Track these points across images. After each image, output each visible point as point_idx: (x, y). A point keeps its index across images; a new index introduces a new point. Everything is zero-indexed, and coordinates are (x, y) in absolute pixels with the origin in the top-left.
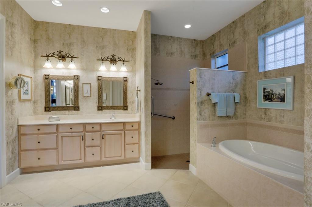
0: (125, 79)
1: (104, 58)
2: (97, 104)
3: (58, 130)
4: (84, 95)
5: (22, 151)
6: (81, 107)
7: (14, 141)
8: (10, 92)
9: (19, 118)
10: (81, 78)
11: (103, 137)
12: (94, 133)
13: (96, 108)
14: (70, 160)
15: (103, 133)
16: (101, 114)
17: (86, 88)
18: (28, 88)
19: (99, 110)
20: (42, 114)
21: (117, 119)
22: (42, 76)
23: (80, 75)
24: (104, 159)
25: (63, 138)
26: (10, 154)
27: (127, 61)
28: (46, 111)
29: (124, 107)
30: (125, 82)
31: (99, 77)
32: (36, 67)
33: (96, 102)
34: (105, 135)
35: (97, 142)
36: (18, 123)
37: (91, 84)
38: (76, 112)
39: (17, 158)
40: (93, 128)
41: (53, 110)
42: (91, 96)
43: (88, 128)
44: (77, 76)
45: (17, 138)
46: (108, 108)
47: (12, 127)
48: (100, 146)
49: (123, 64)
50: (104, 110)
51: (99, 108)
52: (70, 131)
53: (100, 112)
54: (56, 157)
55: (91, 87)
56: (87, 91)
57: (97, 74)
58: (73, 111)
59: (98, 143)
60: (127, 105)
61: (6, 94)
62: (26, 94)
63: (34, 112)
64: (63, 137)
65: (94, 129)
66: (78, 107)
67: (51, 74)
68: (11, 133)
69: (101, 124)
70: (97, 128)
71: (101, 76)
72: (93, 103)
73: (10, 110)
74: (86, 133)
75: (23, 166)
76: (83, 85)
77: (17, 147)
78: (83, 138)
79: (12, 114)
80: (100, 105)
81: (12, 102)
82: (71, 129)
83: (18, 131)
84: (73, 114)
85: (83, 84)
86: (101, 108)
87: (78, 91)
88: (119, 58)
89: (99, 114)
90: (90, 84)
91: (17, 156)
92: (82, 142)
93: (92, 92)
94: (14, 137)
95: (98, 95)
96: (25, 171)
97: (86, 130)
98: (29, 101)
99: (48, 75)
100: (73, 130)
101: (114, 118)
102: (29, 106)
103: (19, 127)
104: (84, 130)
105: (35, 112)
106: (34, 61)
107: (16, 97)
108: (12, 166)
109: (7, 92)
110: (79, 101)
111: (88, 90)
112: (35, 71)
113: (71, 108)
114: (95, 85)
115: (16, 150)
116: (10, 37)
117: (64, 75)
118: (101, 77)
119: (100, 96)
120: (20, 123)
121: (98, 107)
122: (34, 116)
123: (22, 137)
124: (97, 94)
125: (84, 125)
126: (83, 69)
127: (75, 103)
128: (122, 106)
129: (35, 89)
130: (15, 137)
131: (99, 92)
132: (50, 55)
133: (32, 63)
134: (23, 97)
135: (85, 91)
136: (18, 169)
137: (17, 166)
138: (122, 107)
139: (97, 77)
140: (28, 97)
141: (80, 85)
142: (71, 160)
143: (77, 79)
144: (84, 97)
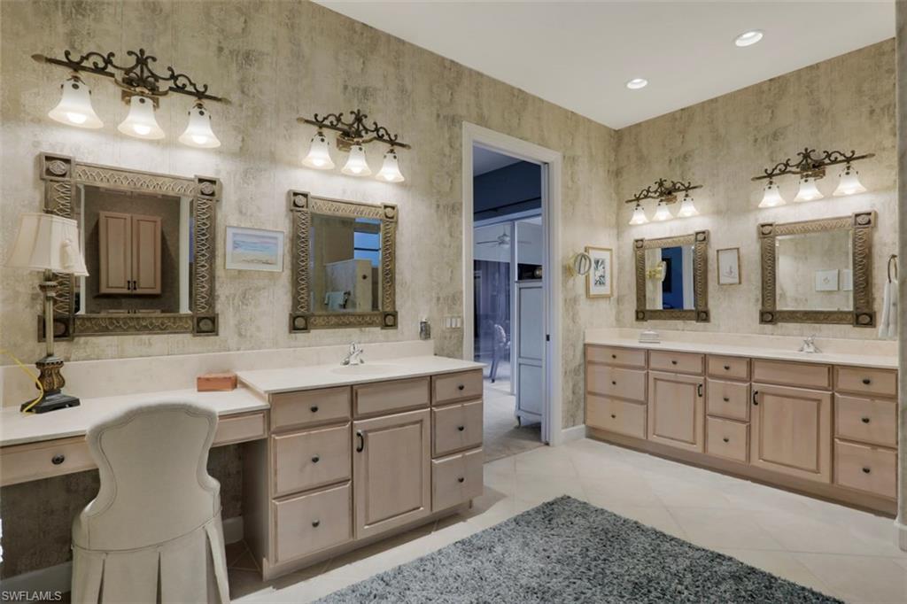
0: (860, 220)
1: (773, 170)
2: (759, 307)
3: (647, 361)
4: (721, 282)
5: (590, 393)
6: (713, 313)
7: (576, 371)
8: (571, 282)
9: (586, 331)
10: (713, 238)
11: (754, 399)
12: (729, 383)
13: (757, 316)
14: (672, 436)
15: (756, 387)
16: (772, 334)
17: (728, 262)
18: (604, 272)
19: (763, 321)
20: (632, 327)
21: (825, 354)
22: (631, 244)
23: (709, 229)
24: (757, 462)
25: (658, 382)
26: (569, 393)
27: (863, 157)
28: (637, 319)
29: (857, 316)
30: (862, 232)
31: (763, 226)
32: (620, 226)
33: (757, 300)
34: (763, 393)
35: (739, 408)
36: (584, 340)
37: (741, 250)
38: (701, 324)
39: (582, 405)
40: (727, 368)
41: (651, 318)
42: (740, 283)
43: (715, 367)
44: (704, 233)
45: (582, 367)
46: (793, 317)
47: (574, 346)
48: (748, 422)
49: (846, 171)
50: (780, 324)
51: (765, 316)
52: (673, 367)
53: (769, 327)
54: (642, 422)
55: (739, 258)
56: (728, 270)
57: (757, 220)
58: (694, 322)
59: (743, 413)
60: (871, 308)
61: (563, 286)
62: (600, 284)
63: (618, 320)
64: (659, 380)
65: (731, 373)
66: (707, 313)
67: (647, 238)
68: (572, 357)
69: (751, 362)
70: (742, 370)
71: (770, 221)
72: (747, 304)
73: (571, 314)
74: (709, 380)
75: (590, 423)
76: (718, 255)
77: (581, 384)
78: (701, 391)
79: (574, 322)
80: (769, 309)
81: (575, 300)
82: (674, 363)
83: (585, 354)
84: (695, 331)
85: (718, 251)
86: (770, 318)
87: (705, 272)
88: (829, 156)
89: (766, 334)
90: (738, 249)
91: (582, 400)
92: (700, 401)
93: (743, 273)
94: (577, 364)
95: (763, 277)
96: (595, 434)
97: (710, 372)
98: (608, 297)
99: (642, 240)
100: (678, 367)
101: (812, 350)
102: (606, 310)
103: (586, 346)
104: (705, 372)
105: (619, 322)
106: (618, 215)
107: (581, 290)
108: (572, 416)
109: (565, 282)
110: (710, 295)
111: (731, 268)
112: (619, 235)
113: (689, 314)
114: (752, 249)
115: (580, 388)
116: (570, 184)
117: (673, 235)
118: (771, 225)
119: (767, 282)
120: (588, 341)
121: (762, 314)
122: (617, 329)
123: (590, 368)
124: (759, 277)
125: (705, 358)
126: (718, 212)
127: (700, 303)
128: (849, 313)
129: (620, 272)
130: (579, 366)
131: (763, 269)
132: (642, 196)
133: (613, 220)
134: (594, 290)
135: (724, 269)
136: (583, 426)
137: (582, 420)
138: (850, 316)
139: (758, 228)
140: (605, 290)
141: (712, 254)
142: (672, 439)
143: (704, 239)
144: (723, 285)
